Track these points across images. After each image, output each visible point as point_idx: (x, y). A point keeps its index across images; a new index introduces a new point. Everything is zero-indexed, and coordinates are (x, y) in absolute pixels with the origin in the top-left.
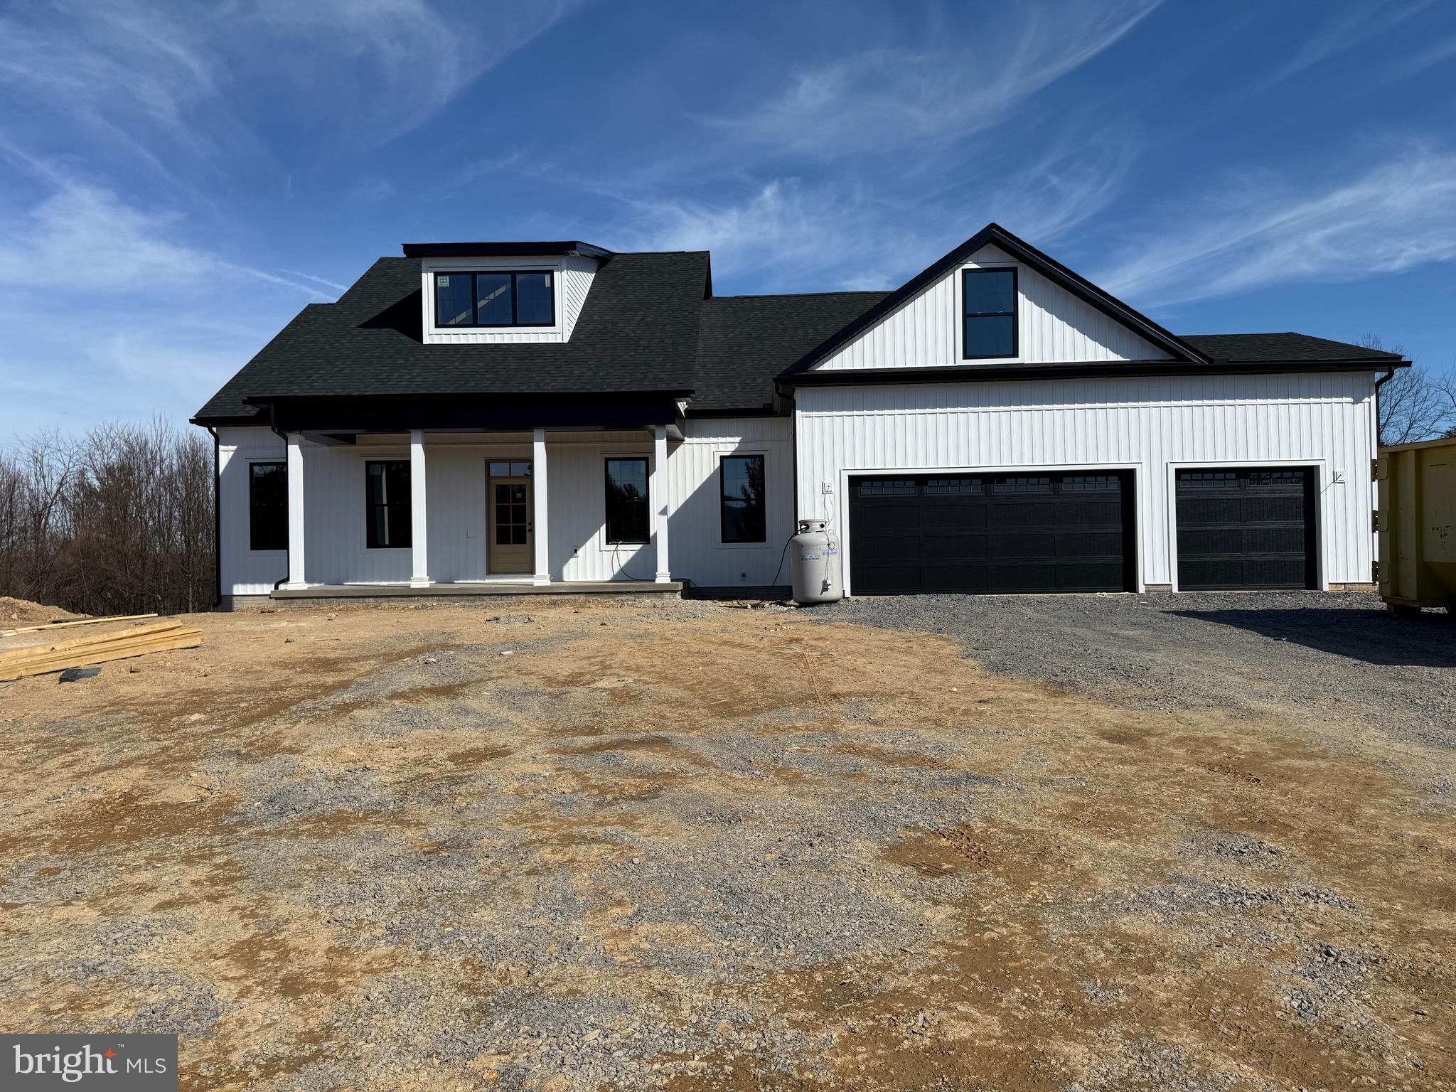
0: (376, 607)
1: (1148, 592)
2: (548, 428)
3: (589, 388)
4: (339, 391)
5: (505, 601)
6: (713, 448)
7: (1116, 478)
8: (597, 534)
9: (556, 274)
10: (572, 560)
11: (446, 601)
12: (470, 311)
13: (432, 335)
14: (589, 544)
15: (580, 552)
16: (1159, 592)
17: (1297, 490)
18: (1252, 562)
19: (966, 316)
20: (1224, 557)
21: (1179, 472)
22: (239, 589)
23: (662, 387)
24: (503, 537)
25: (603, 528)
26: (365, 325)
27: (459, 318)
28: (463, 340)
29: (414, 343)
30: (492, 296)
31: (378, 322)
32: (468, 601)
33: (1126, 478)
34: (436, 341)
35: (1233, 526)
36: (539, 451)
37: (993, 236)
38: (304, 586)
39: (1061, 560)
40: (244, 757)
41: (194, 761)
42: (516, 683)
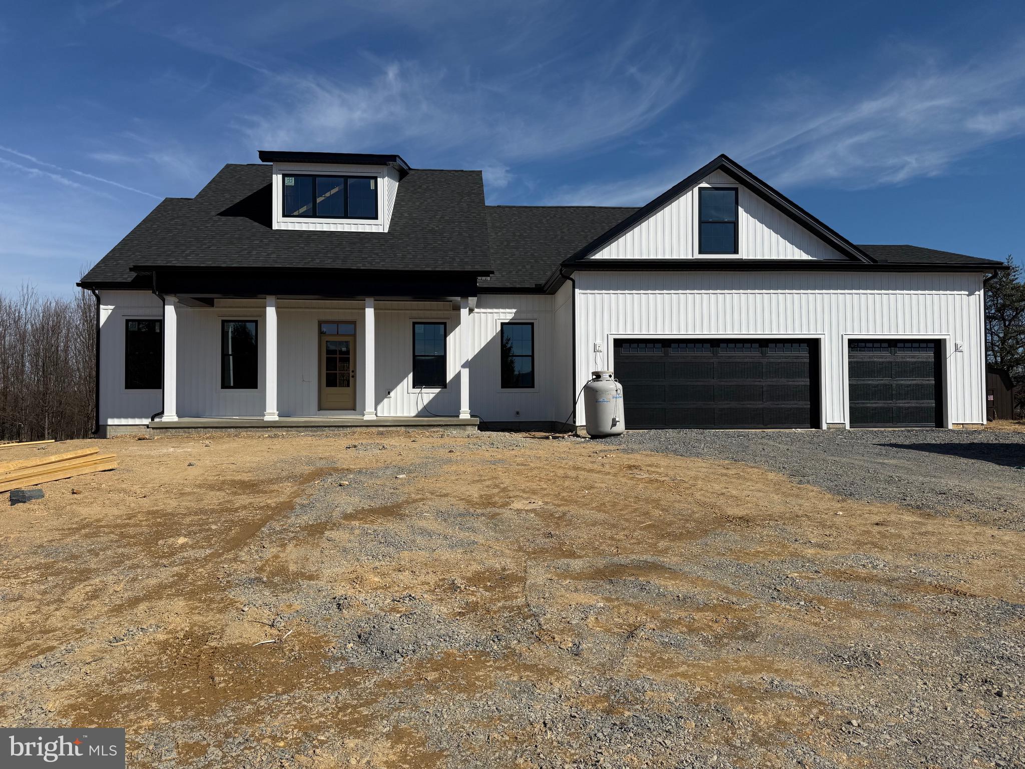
0: (236, 436)
1: (829, 428)
2: (377, 298)
3: (411, 267)
4: (210, 263)
5: (342, 431)
6: (496, 316)
7: (806, 345)
8: (405, 380)
9: (379, 180)
10: (386, 400)
11: (293, 432)
12: (311, 205)
13: (280, 222)
14: (399, 387)
15: (392, 394)
16: (838, 429)
17: (929, 356)
18: (900, 408)
19: (701, 222)
20: (880, 404)
21: (850, 341)
22: (110, 422)
23: (468, 268)
24: (331, 382)
25: (411, 376)
26: (223, 214)
27: (301, 211)
28: (304, 228)
29: (263, 228)
30: (328, 195)
31: (233, 211)
32: (311, 431)
33: (813, 346)
34: (283, 227)
35: (886, 381)
36: (370, 313)
37: (723, 165)
38: (175, 419)
39: (768, 404)
40: (269, 584)
41: (225, 590)
42: (443, 504)
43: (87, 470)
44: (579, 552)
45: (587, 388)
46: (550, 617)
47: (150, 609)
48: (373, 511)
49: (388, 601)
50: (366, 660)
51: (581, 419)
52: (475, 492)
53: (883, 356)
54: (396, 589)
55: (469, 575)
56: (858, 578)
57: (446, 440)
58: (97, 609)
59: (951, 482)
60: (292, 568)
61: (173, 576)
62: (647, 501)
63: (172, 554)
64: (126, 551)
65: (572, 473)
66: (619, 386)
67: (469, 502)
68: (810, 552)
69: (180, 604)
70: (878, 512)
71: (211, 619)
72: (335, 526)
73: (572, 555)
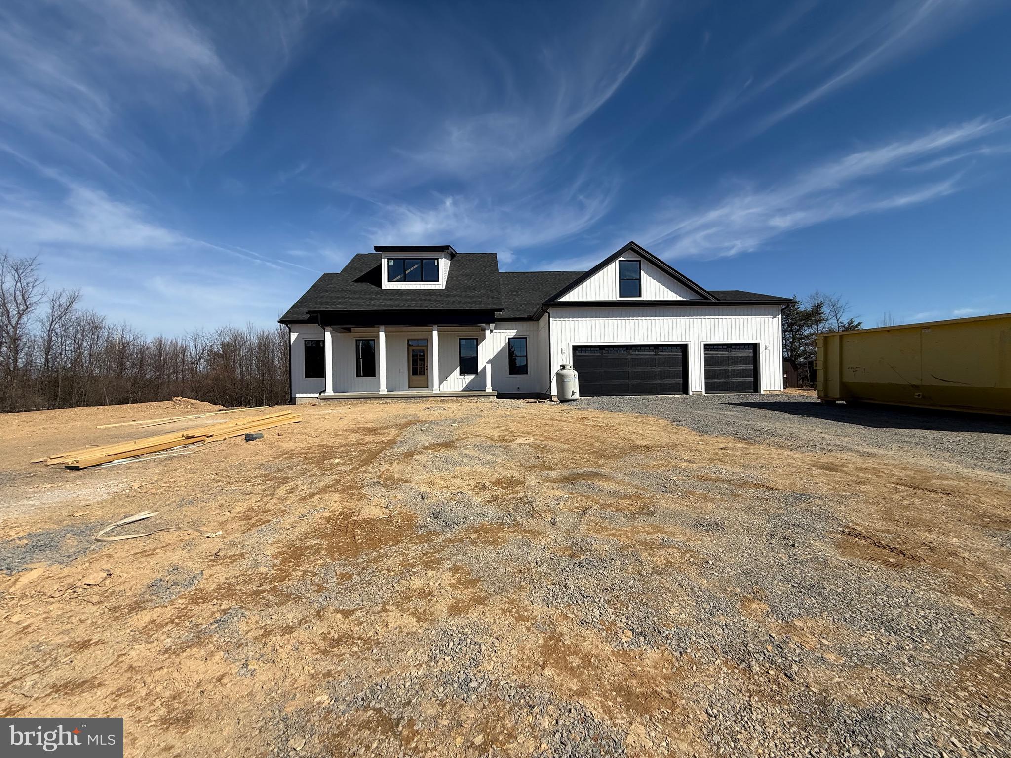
0: (365, 403)
1: (693, 394)
2: (439, 325)
3: (457, 308)
5: (421, 400)
6: (506, 334)
7: (680, 348)
8: (455, 371)
9: (440, 260)
10: (445, 382)
11: (395, 400)
12: (403, 275)
13: (386, 285)
14: (452, 375)
15: (448, 379)
16: (699, 395)
17: (750, 353)
18: (733, 383)
19: (620, 280)
20: (723, 380)
21: (705, 345)
22: (298, 396)
23: (490, 308)
24: (415, 372)
25: (458, 368)
26: (356, 281)
27: (398, 278)
28: (399, 288)
29: (377, 289)
30: (412, 269)
31: (360, 280)
33: (684, 348)
34: (388, 288)
35: (726, 367)
36: (435, 334)
37: (632, 247)
38: (332, 394)
39: (659, 382)
40: (384, 485)
41: (360, 488)
42: (478, 441)
43: (286, 423)
44: (554, 467)
45: (557, 374)
46: (539, 504)
47: (321, 499)
48: (439, 445)
49: (449, 494)
50: (438, 527)
51: (554, 392)
52: (495, 434)
53: (725, 353)
54: (453, 488)
55: (493, 480)
56: (711, 479)
57: (479, 404)
58: (293, 499)
59: (763, 425)
60: (396, 476)
61: (332, 481)
62: (592, 437)
63: (332, 469)
64: (307, 467)
65: (550, 423)
66: (576, 373)
67: (492, 439)
68: (684, 465)
69: (336, 496)
70: (722, 442)
71: (353, 504)
72: (419, 453)
73: (550, 469)
